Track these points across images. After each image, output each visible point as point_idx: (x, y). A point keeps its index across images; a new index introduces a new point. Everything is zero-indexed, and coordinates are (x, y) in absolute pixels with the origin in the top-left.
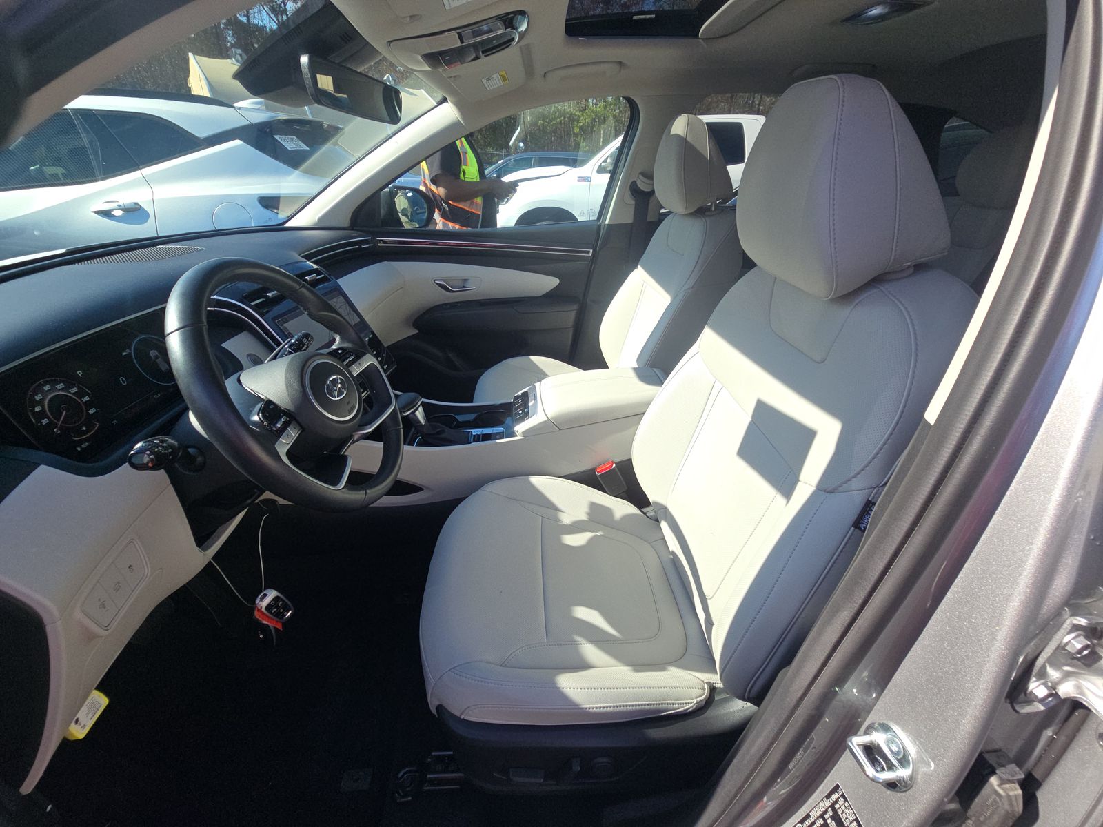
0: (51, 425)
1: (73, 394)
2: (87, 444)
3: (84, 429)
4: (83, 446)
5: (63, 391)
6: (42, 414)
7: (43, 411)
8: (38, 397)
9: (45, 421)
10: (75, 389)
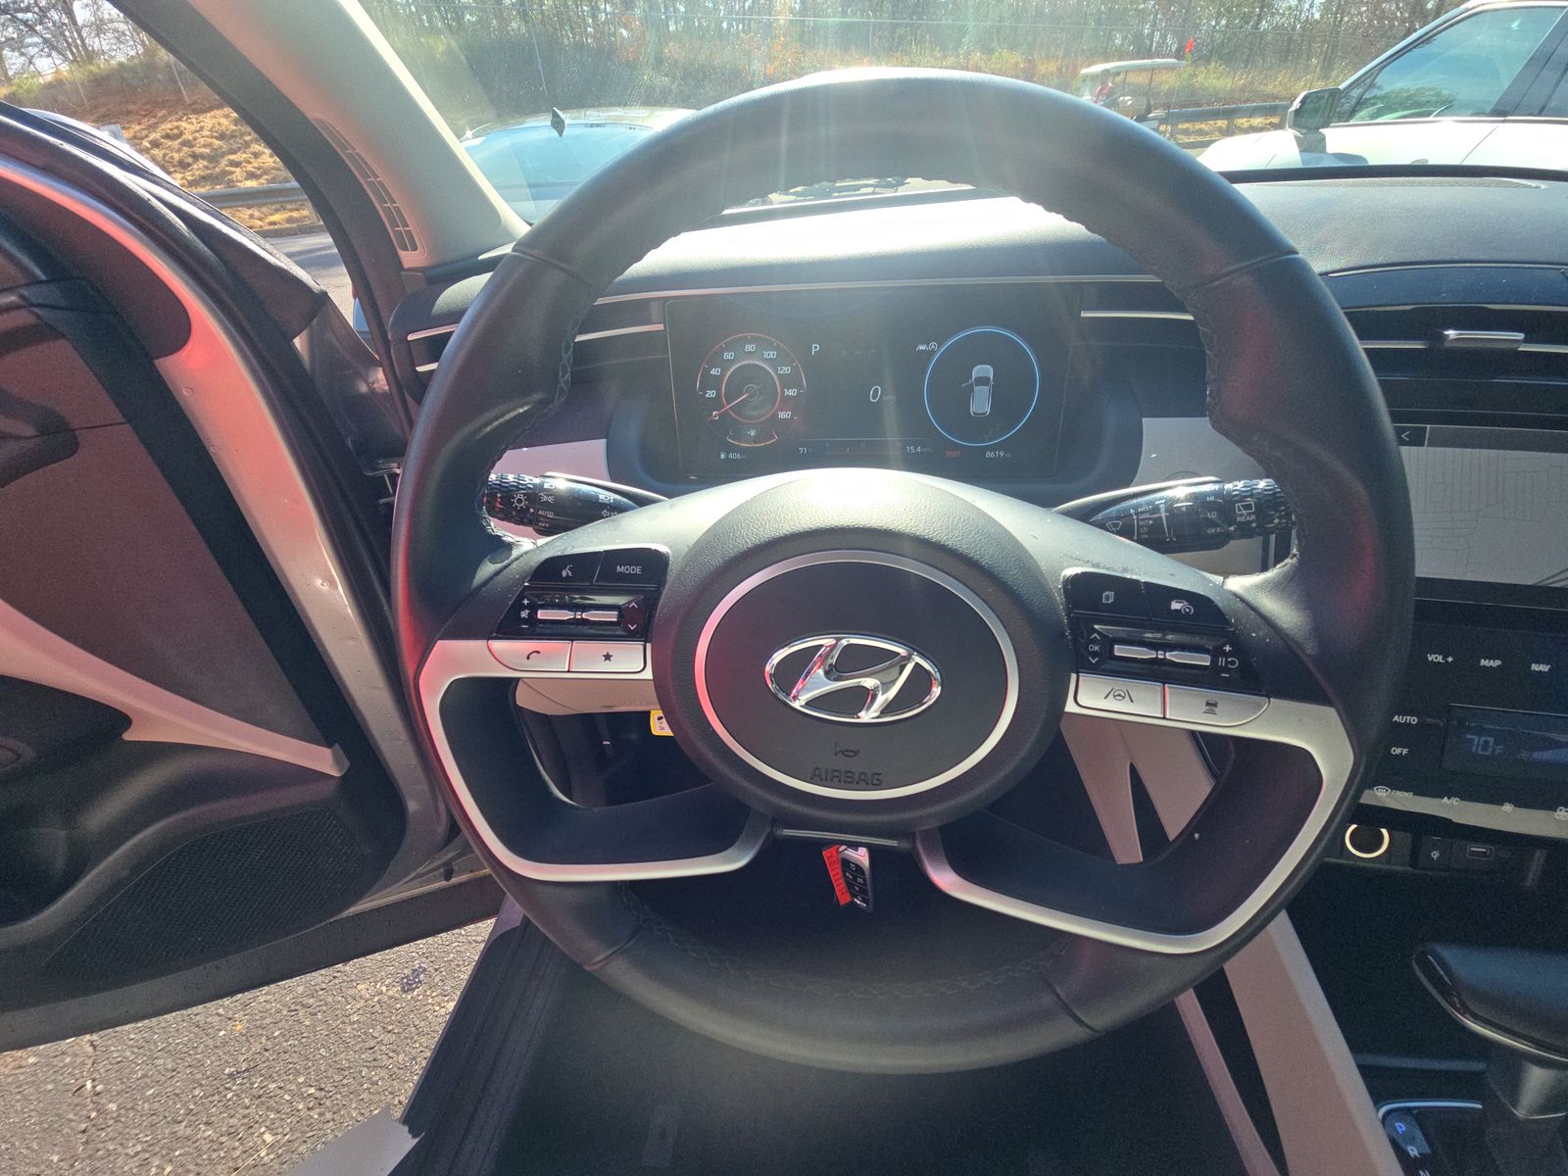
0: (716, 403)
1: (779, 375)
2: (738, 456)
3: (753, 434)
4: (731, 456)
5: (765, 363)
6: (715, 383)
7: (720, 378)
8: (727, 356)
9: (711, 394)
10: (786, 370)
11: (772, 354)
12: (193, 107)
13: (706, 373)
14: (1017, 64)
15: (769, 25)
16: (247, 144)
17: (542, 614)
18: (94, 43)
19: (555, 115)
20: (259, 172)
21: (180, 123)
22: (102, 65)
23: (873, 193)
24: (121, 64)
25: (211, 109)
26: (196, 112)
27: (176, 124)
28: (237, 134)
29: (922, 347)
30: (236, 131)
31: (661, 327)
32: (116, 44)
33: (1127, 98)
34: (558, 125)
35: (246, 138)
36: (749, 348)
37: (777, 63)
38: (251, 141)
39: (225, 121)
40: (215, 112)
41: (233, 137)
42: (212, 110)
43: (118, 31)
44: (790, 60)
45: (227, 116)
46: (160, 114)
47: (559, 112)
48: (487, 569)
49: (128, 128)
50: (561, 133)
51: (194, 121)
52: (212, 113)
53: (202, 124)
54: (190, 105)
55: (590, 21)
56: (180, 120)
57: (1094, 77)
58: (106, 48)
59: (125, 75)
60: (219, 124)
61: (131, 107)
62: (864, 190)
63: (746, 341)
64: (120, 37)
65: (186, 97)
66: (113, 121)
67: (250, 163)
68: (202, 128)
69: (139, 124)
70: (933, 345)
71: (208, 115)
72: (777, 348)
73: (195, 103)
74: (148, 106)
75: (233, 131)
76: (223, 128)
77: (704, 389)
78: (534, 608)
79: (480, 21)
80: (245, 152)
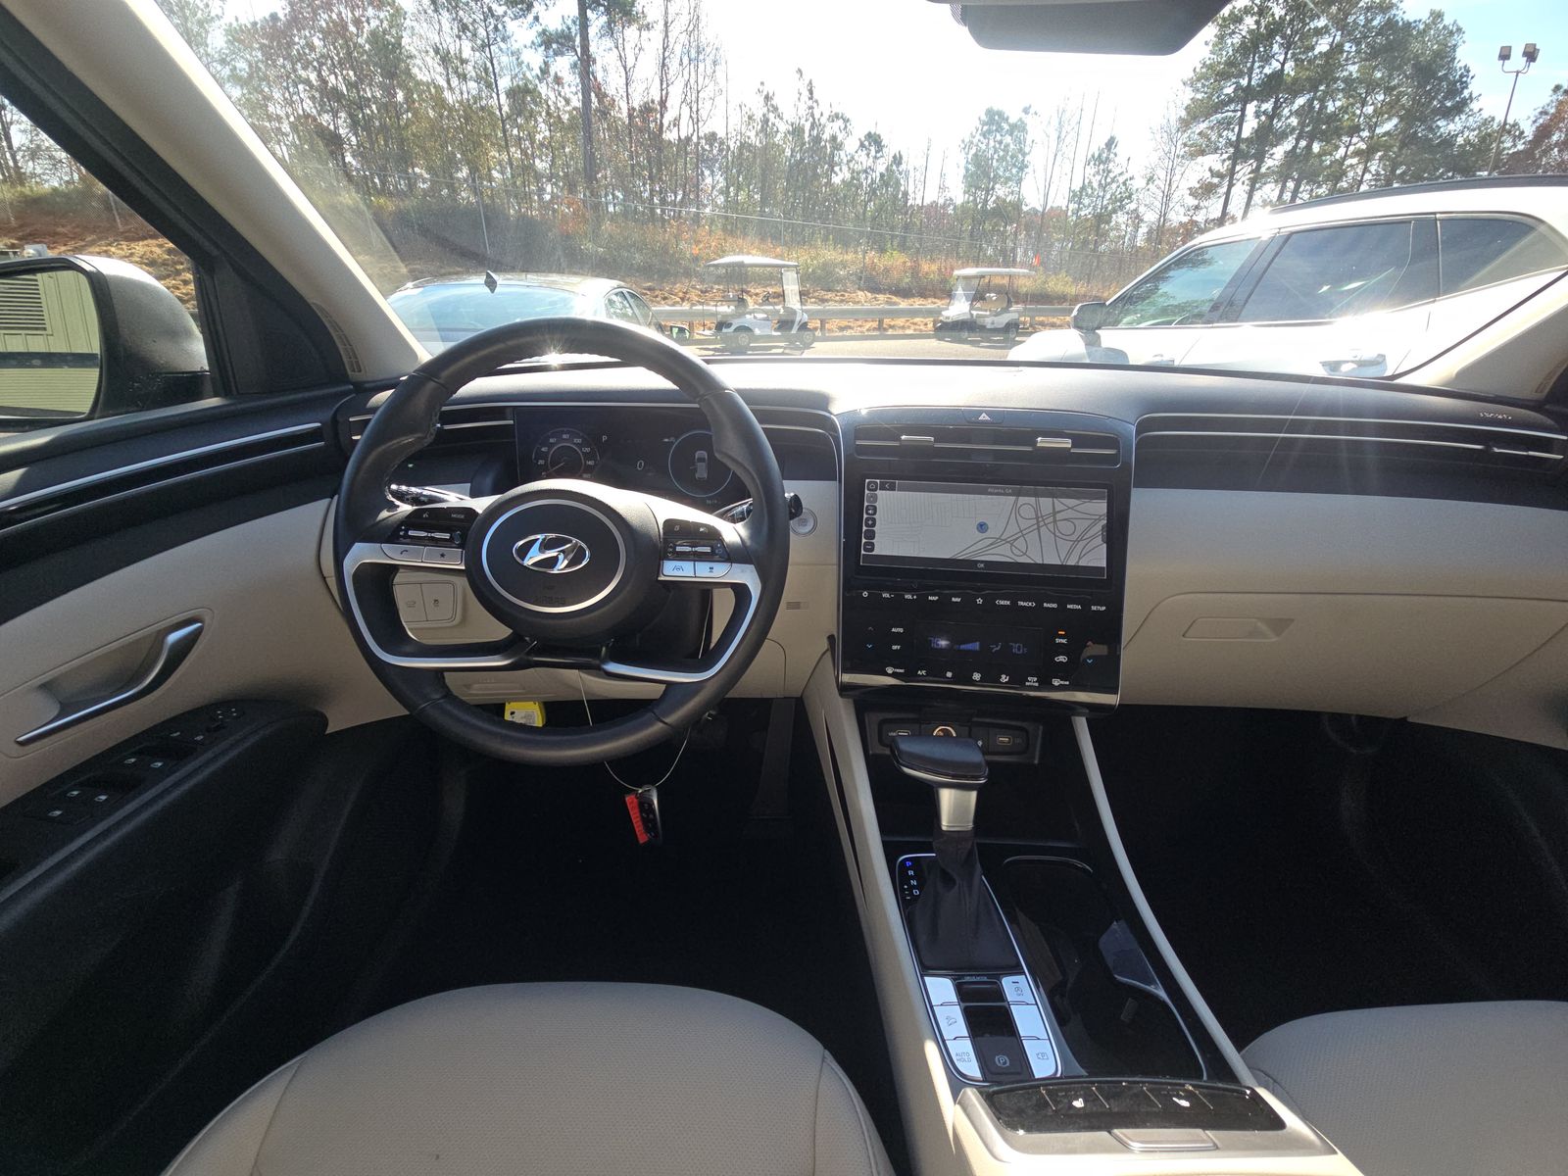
0: (545, 467)
1: (583, 452)
5: (576, 446)
7: (546, 453)
8: (552, 440)
9: (541, 462)
10: (588, 450)
11: (579, 441)
12: (127, 234)
13: (539, 449)
14: (905, 262)
15: (697, 215)
16: (178, 273)
17: (410, 533)
18: (28, 167)
19: (488, 276)
20: (186, 298)
21: (109, 248)
22: (32, 188)
23: (713, 355)
24: (55, 190)
25: (144, 238)
26: (127, 239)
27: (105, 248)
28: (170, 262)
29: (666, 440)
30: (168, 260)
31: (512, 422)
32: (51, 170)
33: (992, 295)
34: (491, 284)
35: (178, 267)
36: (564, 436)
37: (701, 246)
38: (184, 270)
39: (158, 251)
40: (150, 241)
41: (164, 264)
42: (146, 239)
43: (54, 159)
44: (713, 244)
45: (160, 246)
46: (90, 239)
47: (492, 274)
48: (384, 514)
49: (53, 248)
50: (493, 291)
51: (124, 247)
52: (145, 242)
53: (133, 251)
54: (122, 233)
55: (536, 197)
56: (110, 245)
57: (967, 278)
58: (38, 171)
59: (58, 199)
60: (151, 252)
61: (60, 230)
62: (774, 351)
63: (563, 432)
64: (56, 163)
65: (120, 226)
66: (38, 240)
67: (178, 289)
68: (132, 255)
69: (65, 245)
70: (672, 439)
71: (141, 243)
72: (582, 437)
73: (129, 231)
74: (77, 230)
75: (165, 260)
76: (155, 256)
77: (537, 459)
78: (406, 531)
79: (431, 188)
80: (174, 279)
